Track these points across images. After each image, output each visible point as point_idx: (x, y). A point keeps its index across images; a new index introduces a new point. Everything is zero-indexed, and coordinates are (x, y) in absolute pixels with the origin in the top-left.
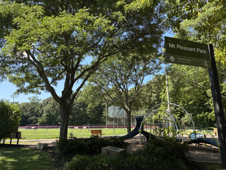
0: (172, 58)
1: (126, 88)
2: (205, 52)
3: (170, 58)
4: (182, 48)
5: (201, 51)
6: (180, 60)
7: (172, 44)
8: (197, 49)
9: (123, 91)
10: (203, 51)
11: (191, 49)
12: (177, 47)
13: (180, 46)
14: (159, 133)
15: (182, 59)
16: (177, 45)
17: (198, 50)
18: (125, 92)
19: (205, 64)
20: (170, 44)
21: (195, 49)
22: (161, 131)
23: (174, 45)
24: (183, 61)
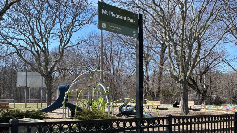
0: (104, 25)
1: (46, 47)
2: (134, 22)
3: (102, 25)
4: (114, 15)
5: (132, 21)
6: (112, 28)
7: (105, 11)
8: (128, 17)
9: (42, 51)
10: (133, 20)
11: (122, 18)
12: (110, 14)
13: (112, 13)
14: (87, 106)
15: (113, 27)
16: (110, 12)
17: (129, 19)
18: (44, 52)
19: (133, 33)
20: (103, 10)
21: (126, 18)
22: (89, 104)
23: (107, 12)
24: (114, 28)
